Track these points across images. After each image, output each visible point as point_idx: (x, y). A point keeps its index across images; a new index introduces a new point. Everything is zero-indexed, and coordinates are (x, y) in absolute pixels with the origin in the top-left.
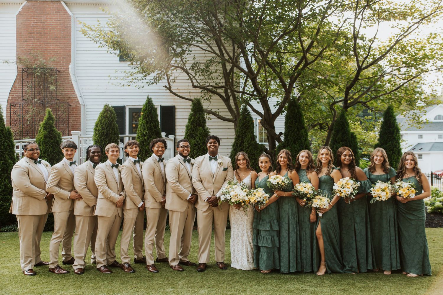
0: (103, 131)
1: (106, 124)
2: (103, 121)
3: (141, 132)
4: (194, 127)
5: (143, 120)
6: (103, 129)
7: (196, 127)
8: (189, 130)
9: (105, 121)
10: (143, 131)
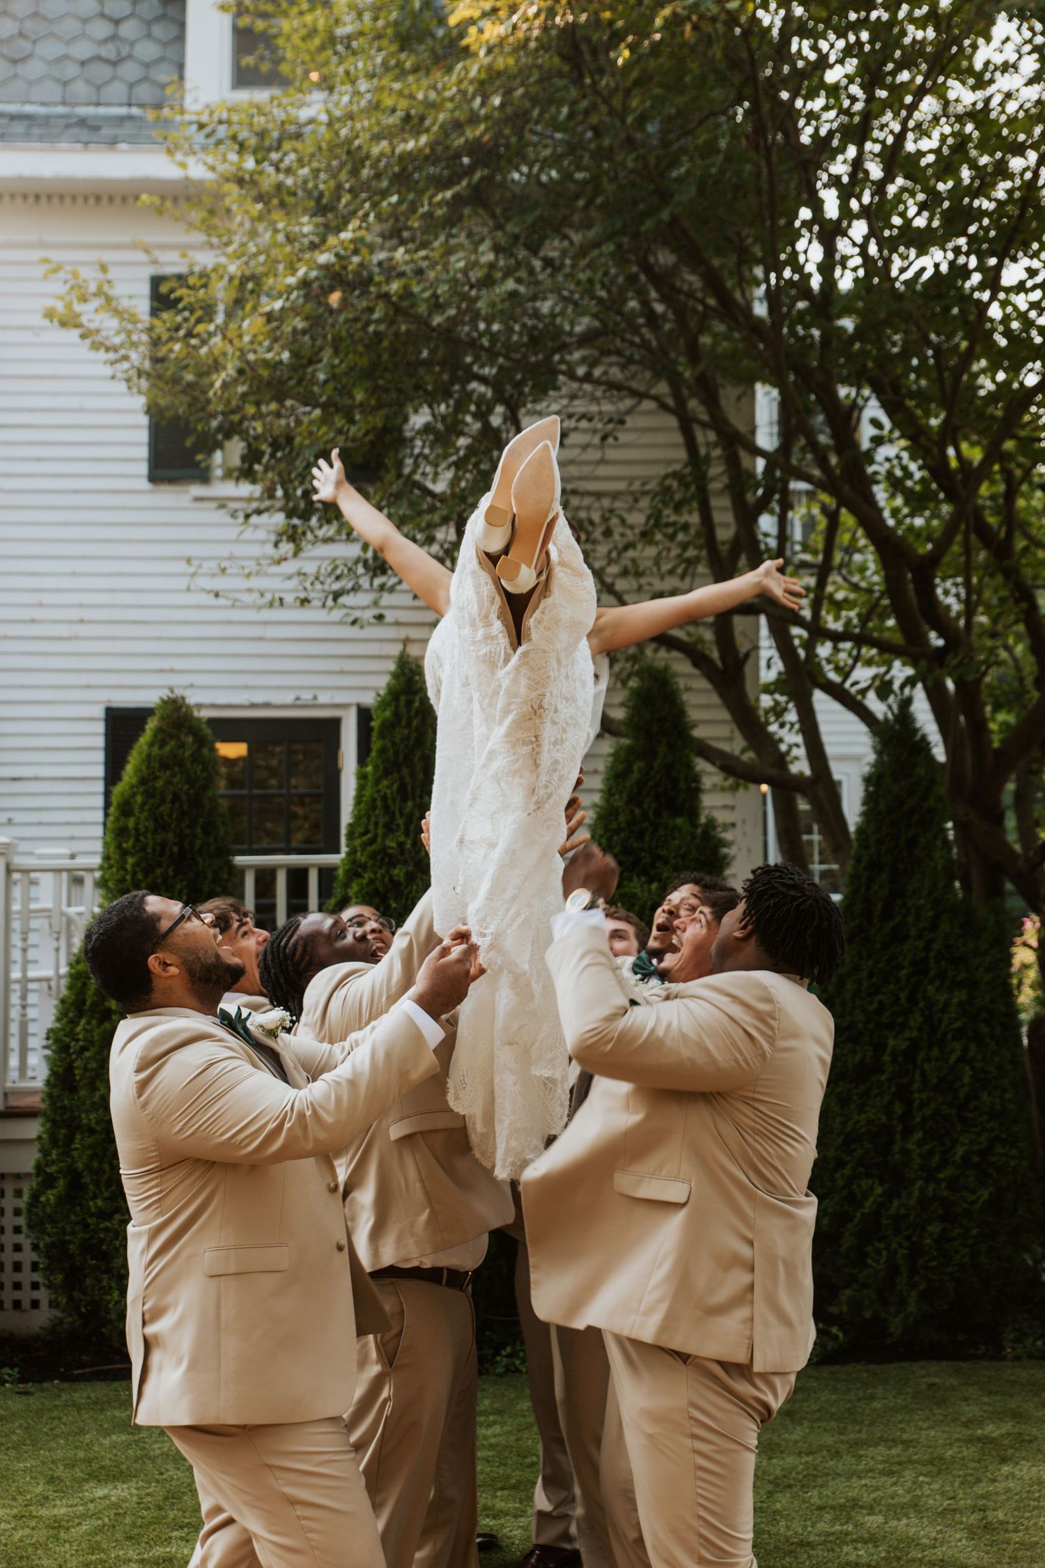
0: (159, 838)
1: (176, 797)
2: (160, 783)
3: (372, 841)
4: (644, 815)
5: (377, 782)
6: (160, 825)
7: (658, 813)
8: (618, 831)
9: (169, 783)
10: (384, 836)
